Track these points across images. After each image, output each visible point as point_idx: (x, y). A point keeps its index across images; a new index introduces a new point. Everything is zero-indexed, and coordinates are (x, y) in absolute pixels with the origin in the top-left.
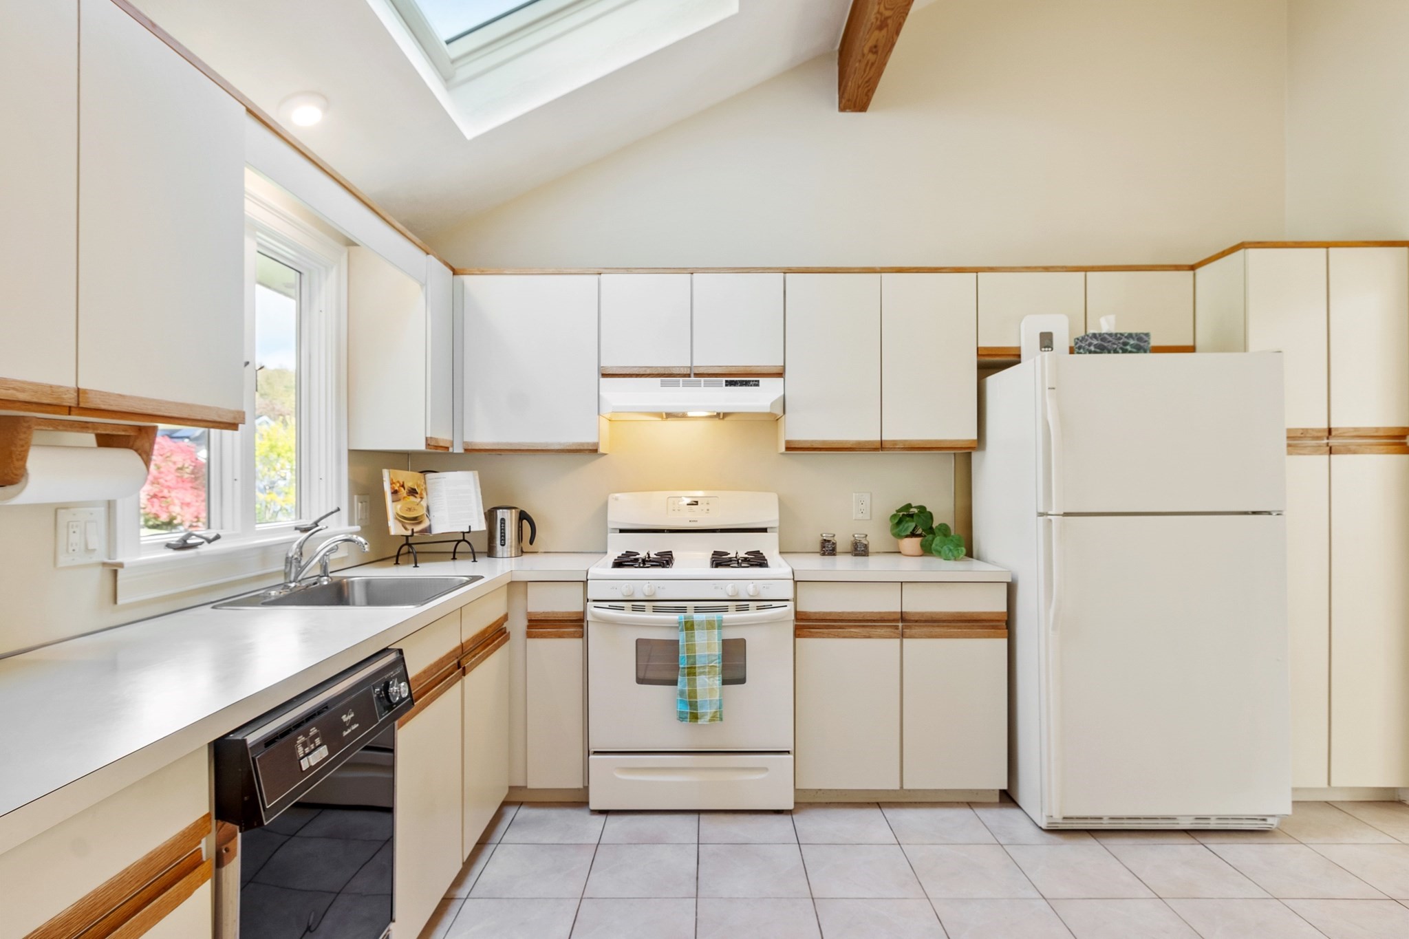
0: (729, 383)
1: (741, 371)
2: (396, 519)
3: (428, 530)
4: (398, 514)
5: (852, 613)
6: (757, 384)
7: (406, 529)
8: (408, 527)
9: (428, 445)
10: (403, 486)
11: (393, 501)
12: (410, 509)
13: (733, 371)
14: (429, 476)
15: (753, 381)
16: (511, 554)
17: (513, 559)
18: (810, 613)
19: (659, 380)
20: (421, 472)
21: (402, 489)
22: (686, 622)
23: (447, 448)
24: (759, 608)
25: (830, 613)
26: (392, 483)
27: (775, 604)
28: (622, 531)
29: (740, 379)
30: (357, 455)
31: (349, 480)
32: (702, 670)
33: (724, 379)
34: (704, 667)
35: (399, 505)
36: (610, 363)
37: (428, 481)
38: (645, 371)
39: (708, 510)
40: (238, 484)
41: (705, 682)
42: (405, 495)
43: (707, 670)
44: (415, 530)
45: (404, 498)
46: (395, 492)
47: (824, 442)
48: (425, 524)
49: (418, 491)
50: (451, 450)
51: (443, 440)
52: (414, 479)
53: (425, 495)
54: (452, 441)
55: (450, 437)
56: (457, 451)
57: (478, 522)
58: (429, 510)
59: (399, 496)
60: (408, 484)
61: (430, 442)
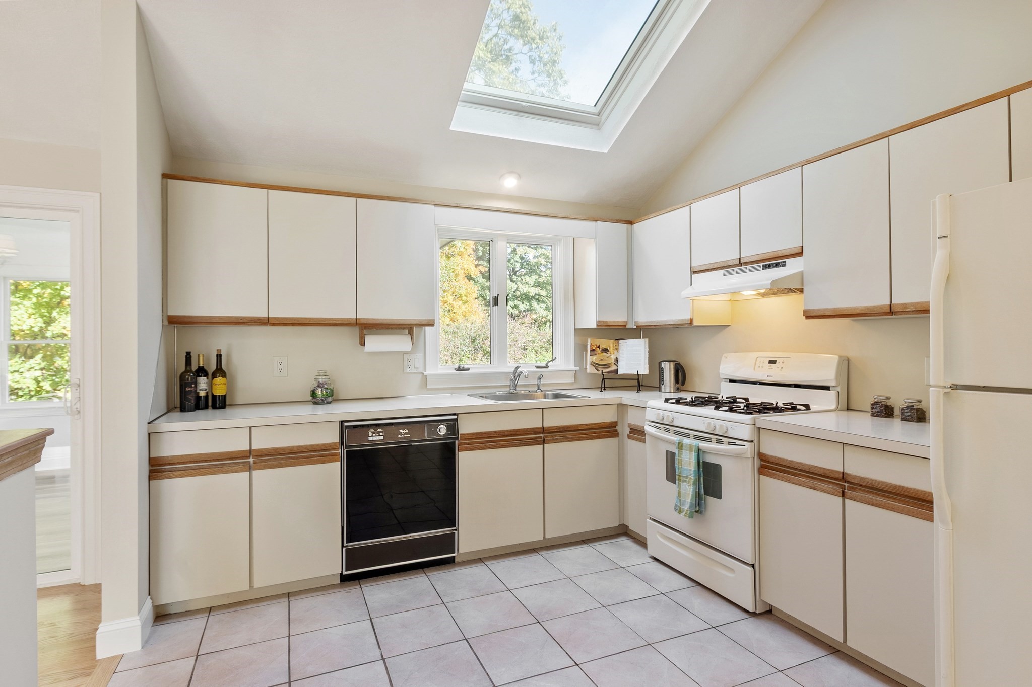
0: (765, 267)
1: (772, 255)
2: (591, 364)
3: (616, 371)
4: (593, 362)
5: (801, 463)
6: (784, 264)
7: (598, 370)
8: (599, 369)
9: (598, 325)
10: (599, 347)
11: (591, 355)
12: (602, 360)
13: (766, 257)
14: (620, 341)
15: (781, 262)
16: (670, 390)
17: (672, 393)
18: (768, 455)
19: (722, 271)
20: (615, 340)
21: (598, 349)
22: (679, 443)
23: (625, 326)
24: (730, 444)
25: (783, 460)
26: (591, 345)
27: (738, 442)
28: (731, 381)
29: (773, 262)
30: (577, 331)
31: (576, 344)
32: (685, 479)
33: (762, 264)
34: (687, 477)
35: (594, 358)
36: (697, 264)
37: (619, 345)
38: (714, 266)
39: (782, 368)
40: (497, 346)
41: (686, 488)
42: (600, 352)
43: (688, 480)
44: (603, 371)
45: (599, 354)
46: (593, 350)
47: (834, 309)
48: (613, 368)
49: (611, 350)
50: (627, 327)
51: (614, 322)
52: (608, 343)
53: (616, 352)
54: (627, 322)
55: (625, 319)
56: (632, 327)
57: (643, 369)
58: (617, 360)
59: (596, 352)
60: (603, 346)
61: (599, 323)
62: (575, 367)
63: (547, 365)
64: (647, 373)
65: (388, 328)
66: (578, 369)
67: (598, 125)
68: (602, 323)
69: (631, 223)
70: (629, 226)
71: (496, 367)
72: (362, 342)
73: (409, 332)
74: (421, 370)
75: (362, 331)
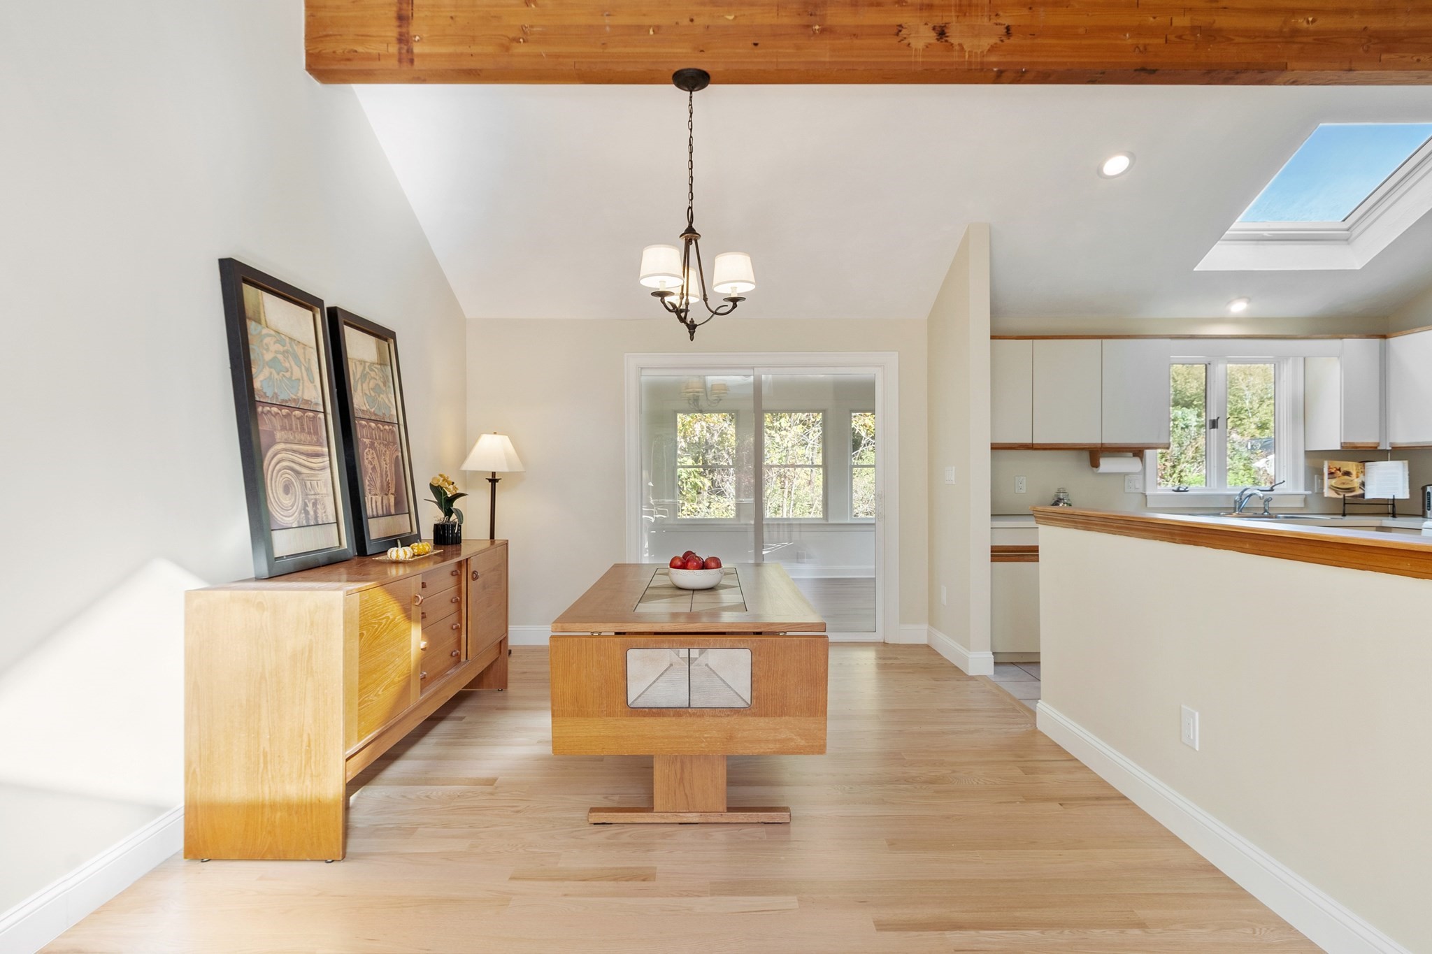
2: (1330, 488)
3: (1363, 496)
4: (1332, 485)
7: (1339, 494)
8: (1341, 493)
9: (1342, 447)
10: (1339, 470)
11: (1329, 478)
12: (1344, 483)
14: (1367, 464)
20: (1361, 462)
21: (1338, 472)
23: (1376, 447)
26: (1329, 468)
30: (1308, 454)
31: (1307, 467)
35: (1334, 481)
37: (1366, 467)
40: (1216, 468)
42: (1340, 475)
44: (1345, 496)
45: (1339, 477)
46: (1331, 474)
48: (1359, 492)
49: (1354, 473)
50: (1379, 448)
51: (1363, 443)
52: (1351, 466)
53: (1361, 475)
54: (1378, 444)
55: (1377, 441)
56: (1384, 448)
57: (1402, 493)
58: (1363, 484)
59: (1335, 475)
60: (1344, 469)
61: (1343, 445)
62: (1306, 490)
63: (1272, 488)
64: (1406, 496)
65: (1119, 451)
66: (1309, 492)
67: (1347, 240)
68: (1348, 445)
69: (1384, 337)
70: (1383, 340)
71: (1215, 489)
72: (1095, 464)
73: (1135, 455)
74: (1141, 490)
75: (1094, 454)
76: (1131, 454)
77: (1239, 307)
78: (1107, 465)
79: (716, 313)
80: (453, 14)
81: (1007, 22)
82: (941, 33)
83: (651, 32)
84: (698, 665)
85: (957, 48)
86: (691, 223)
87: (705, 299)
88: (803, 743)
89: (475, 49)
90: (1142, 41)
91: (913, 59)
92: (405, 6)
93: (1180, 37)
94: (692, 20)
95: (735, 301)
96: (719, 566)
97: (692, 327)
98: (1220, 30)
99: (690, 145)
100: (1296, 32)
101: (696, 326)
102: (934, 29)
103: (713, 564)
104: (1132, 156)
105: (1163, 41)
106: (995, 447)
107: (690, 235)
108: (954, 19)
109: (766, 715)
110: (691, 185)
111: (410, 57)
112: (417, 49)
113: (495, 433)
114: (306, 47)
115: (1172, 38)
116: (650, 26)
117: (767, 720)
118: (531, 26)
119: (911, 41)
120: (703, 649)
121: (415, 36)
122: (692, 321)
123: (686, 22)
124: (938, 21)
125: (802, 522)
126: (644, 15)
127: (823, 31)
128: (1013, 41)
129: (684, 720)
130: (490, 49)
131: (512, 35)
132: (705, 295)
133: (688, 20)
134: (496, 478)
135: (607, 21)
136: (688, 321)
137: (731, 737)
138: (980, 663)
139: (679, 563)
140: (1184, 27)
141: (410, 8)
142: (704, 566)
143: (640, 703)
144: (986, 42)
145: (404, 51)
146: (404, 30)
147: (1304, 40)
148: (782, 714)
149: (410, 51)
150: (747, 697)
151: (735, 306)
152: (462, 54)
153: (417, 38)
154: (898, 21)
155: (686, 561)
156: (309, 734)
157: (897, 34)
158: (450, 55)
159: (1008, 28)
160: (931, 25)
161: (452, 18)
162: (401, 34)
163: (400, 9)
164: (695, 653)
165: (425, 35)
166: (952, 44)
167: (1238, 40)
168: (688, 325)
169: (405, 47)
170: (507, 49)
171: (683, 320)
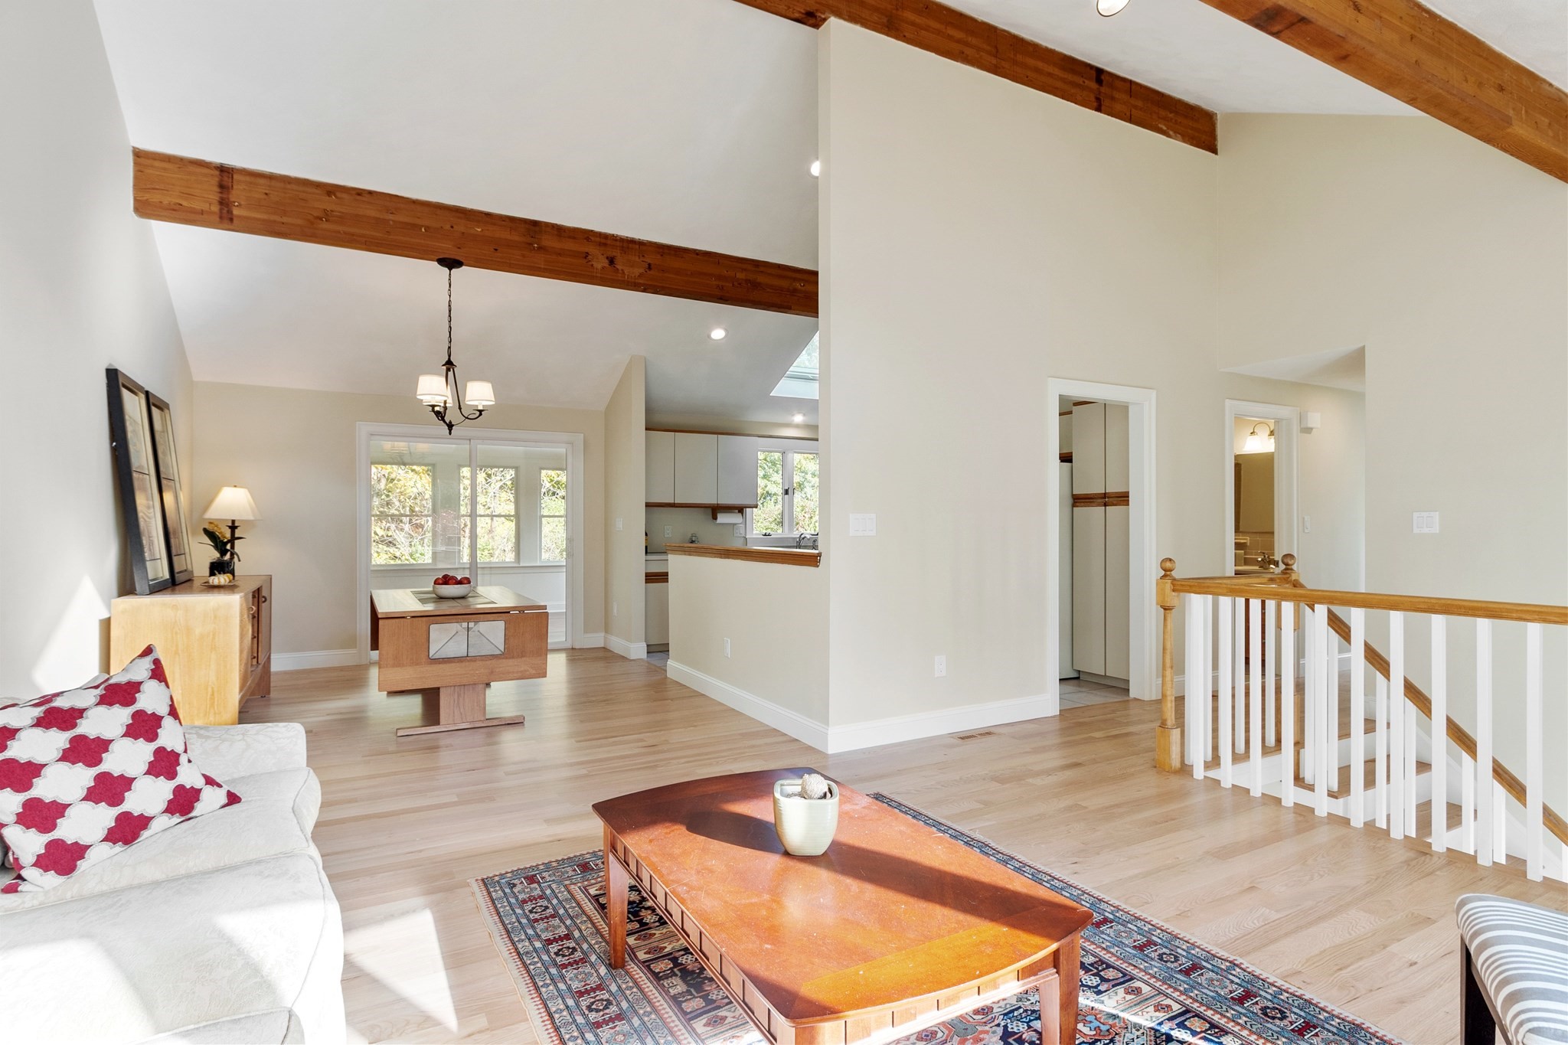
65: (729, 509)
71: (787, 534)
72: (715, 518)
73: (739, 512)
74: (743, 535)
75: (715, 510)
76: (737, 511)
77: (798, 418)
78: (722, 518)
79: (467, 418)
80: (267, 192)
81: (649, 261)
82: (612, 261)
83: (423, 230)
84: (474, 631)
85: (621, 272)
86: (450, 356)
87: (460, 408)
88: (534, 672)
89: (285, 220)
90: (721, 283)
91: (595, 274)
92: (226, 179)
93: (740, 284)
94: (452, 227)
95: (481, 411)
96: (469, 582)
97: (450, 426)
98: (760, 284)
99: (450, 306)
100: (795, 290)
101: (453, 425)
102: (607, 258)
103: (466, 582)
104: (726, 330)
105: (731, 285)
106: (648, 505)
107: (449, 364)
108: (619, 254)
109: (513, 658)
110: (450, 333)
111: (230, 216)
112: (236, 212)
113: (235, 486)
114: (134, 194)
115: (736, 283)
116: (423, 226)
117: (513, 660)
118: (332, 211)
119: (593, 263)
120: (476, 622)
121: (234, 202)
122: (450, 422)
123: (448, 227)
124: (610, 254)
125: (492, 566)
126: (419, 218)
127: (540, 248)
128: (652, 272)
129: (463, 664)
130: (299, 222)
131: (316, 214)
132: (460, 406)
133: (449, 226)
134: (236, 525)
135: (391, 217)
136: (447, 419)
137: (492, 672)
138: (637, 650)
139: (441, 582)
140: (742, 279)
141: (230, 180)
142: (460, 582)
143: (436, 656)
144: (637, 271)
145: (225, 211)
146: (224, 196)
147: (799, 295)
148: (522, 656)
149: (230, 212)
150: (502, 648)
151: (481, 414)
152: (275, 221)
153: (236, 204)
154: (586, 250)
155: (447, 580)
156: (212, 688)
157: (585, 258)
158: (264, 220)
159: (649, 265)
160: (605, 256)
161: (266, 194)
162: (222, 198)
163: (221, 180)
164: (471, 625)
165: (242, 203)
166: (618, 269)
167: (768, 290)
168: (447, 425)
169: (226, 209)
170: (312, 223)
171: (443, 419)
